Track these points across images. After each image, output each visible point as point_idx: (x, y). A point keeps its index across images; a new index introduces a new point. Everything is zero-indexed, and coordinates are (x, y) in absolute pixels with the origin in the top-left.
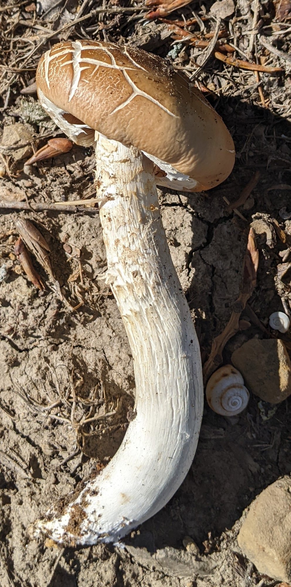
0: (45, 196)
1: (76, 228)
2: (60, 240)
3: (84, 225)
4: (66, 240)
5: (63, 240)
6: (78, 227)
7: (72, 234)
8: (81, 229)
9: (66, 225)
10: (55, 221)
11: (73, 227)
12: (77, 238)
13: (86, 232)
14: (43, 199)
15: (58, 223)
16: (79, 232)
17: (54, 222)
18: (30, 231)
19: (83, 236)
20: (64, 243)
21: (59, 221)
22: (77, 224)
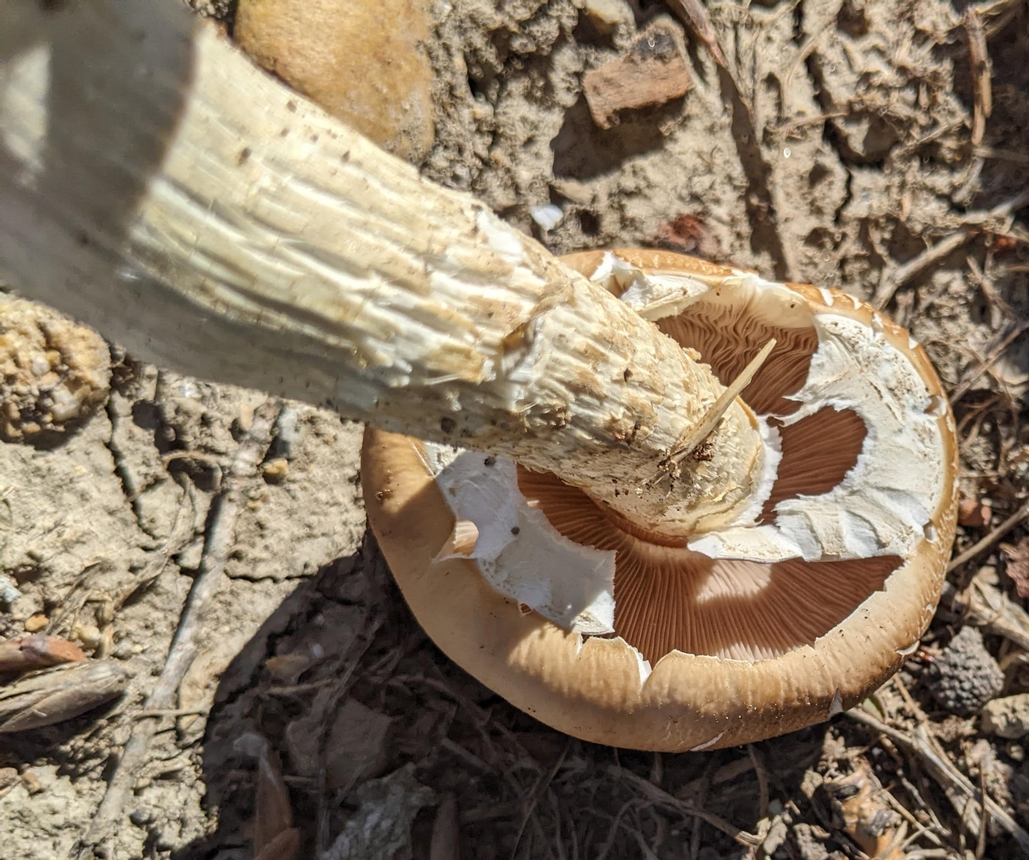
0: (170, 766)
1: (47, 821)
2: (32, 765)
3: (49, 844)
4: (26, 783)
5: (31, 772)
6: (49, 828)
7: (36, 805)
8: (40, 833)
9: (71, 794)
10: (93, 769)
11: (54, 813)
12: (20, 813)
13: (25, 845)
14: (165, 756)
15: (85, 773)
16: (35, 824)
17: (92, 763)
18: (66, 699)
19: (18, 831)
20: (20, 772)
21: (92, 780)
22: (59, 828)
